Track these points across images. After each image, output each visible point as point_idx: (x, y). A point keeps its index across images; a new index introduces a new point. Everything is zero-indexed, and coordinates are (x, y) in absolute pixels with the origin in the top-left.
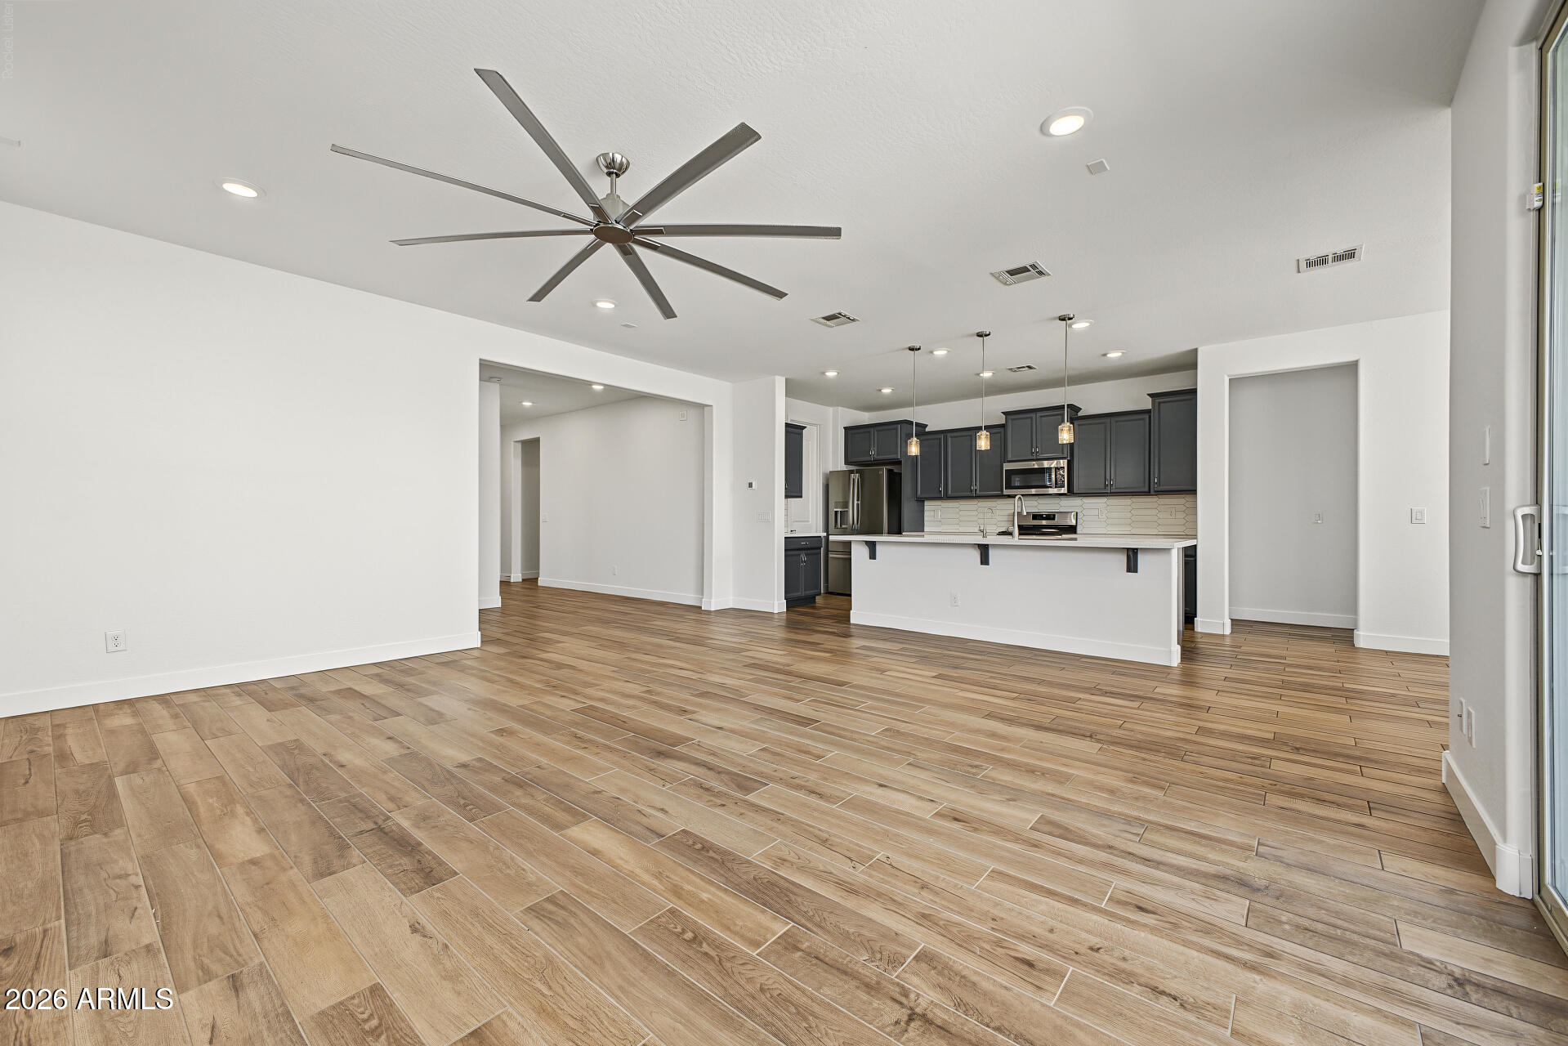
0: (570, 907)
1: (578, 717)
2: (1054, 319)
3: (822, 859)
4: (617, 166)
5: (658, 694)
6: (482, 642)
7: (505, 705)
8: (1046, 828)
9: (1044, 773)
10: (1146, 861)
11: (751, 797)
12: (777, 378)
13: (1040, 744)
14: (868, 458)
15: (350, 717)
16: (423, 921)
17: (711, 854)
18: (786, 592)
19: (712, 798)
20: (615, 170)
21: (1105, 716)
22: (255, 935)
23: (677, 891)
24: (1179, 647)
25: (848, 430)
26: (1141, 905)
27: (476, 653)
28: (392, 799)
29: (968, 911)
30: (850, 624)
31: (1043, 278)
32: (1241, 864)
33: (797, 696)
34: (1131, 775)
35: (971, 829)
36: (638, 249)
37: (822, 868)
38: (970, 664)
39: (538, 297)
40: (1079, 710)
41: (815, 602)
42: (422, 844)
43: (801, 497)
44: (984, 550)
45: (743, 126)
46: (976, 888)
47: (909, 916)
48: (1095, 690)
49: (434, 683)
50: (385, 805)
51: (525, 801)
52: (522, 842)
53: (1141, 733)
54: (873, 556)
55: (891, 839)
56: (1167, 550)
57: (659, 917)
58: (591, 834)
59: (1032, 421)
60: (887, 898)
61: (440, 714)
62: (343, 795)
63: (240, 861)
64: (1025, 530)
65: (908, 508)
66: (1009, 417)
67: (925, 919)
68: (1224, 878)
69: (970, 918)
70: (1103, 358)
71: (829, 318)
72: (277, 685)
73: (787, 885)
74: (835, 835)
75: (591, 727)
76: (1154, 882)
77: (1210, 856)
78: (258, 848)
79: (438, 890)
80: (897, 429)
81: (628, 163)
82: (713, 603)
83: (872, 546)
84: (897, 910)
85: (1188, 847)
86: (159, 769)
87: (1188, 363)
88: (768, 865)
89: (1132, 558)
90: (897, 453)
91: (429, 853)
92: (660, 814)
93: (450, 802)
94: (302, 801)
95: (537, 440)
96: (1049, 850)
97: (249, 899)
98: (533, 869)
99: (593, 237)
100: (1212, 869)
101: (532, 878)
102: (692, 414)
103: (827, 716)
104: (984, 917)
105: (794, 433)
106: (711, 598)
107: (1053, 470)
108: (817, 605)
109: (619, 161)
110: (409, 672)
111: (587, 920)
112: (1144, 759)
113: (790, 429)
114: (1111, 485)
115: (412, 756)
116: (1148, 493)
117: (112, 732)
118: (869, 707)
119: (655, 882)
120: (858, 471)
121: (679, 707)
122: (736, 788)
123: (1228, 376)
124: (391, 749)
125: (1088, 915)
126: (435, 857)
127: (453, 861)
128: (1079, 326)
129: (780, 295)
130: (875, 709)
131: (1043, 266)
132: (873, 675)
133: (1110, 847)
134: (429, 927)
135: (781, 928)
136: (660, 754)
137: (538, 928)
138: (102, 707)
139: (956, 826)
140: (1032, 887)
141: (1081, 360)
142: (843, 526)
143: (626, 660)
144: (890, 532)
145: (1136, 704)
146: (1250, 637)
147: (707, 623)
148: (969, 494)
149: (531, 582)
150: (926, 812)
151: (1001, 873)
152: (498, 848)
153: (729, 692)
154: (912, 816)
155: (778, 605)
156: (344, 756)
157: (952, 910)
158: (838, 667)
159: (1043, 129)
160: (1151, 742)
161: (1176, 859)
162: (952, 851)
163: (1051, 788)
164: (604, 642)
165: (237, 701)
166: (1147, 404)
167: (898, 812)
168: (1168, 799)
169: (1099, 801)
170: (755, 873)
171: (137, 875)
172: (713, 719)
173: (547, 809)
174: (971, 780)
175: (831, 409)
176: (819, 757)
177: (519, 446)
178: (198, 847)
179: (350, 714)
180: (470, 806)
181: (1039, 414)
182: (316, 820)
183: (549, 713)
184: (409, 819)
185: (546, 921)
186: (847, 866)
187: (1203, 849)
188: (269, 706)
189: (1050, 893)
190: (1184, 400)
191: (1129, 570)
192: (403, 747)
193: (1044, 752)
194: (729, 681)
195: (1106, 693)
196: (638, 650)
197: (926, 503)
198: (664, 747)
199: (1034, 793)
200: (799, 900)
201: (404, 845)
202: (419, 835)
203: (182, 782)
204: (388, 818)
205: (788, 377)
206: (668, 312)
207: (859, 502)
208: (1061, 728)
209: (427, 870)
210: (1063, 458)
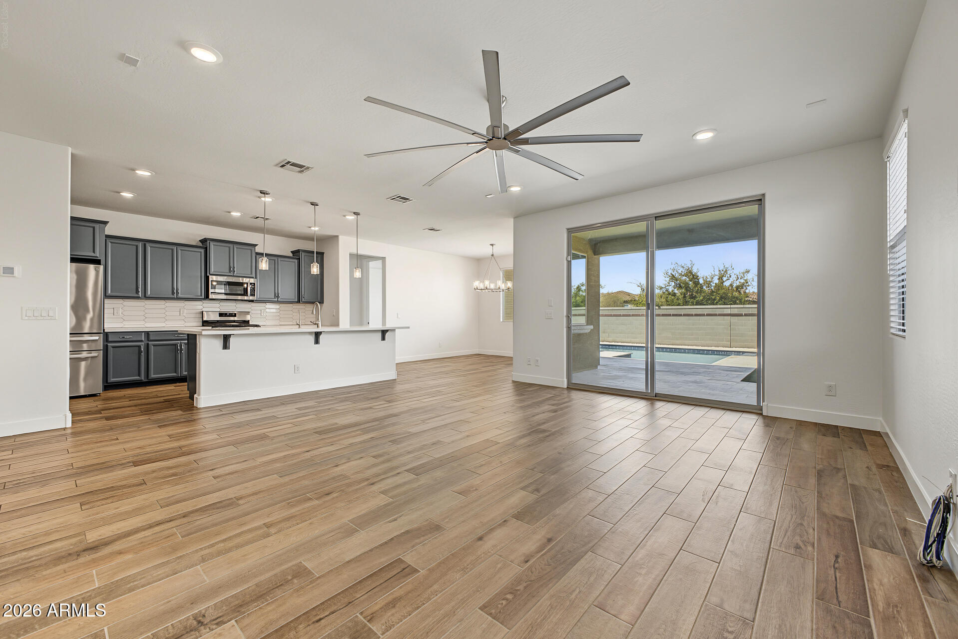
210: (252, 278)
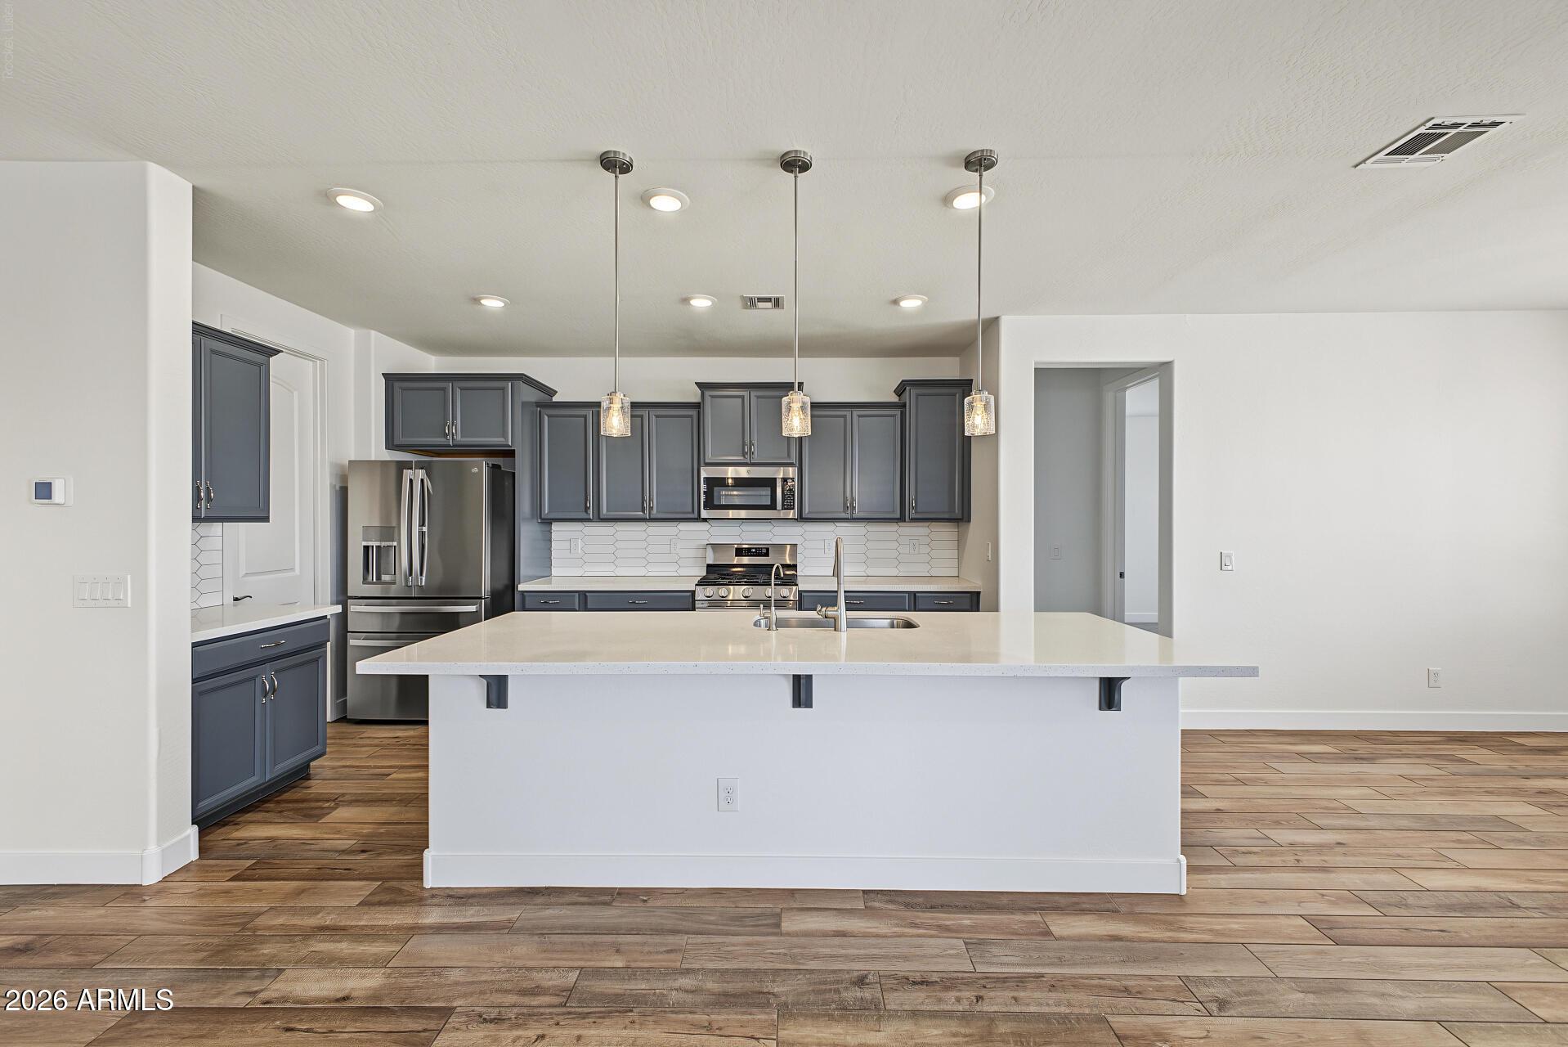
14: (440, 440)
25: (392, 380)
43: (266, 519)
59: (743, 399)
65: (525, 535)
66: (708, 393)
80: (504, 389)
90: (504, 435)
107: (779, 483)
114: (853, 508)
116: (901, 519)
120: (420, 465)
175: (351, 333)
181: (753, 393)
197: (556, 526)
207: (425, 529)
210: (791, 465)
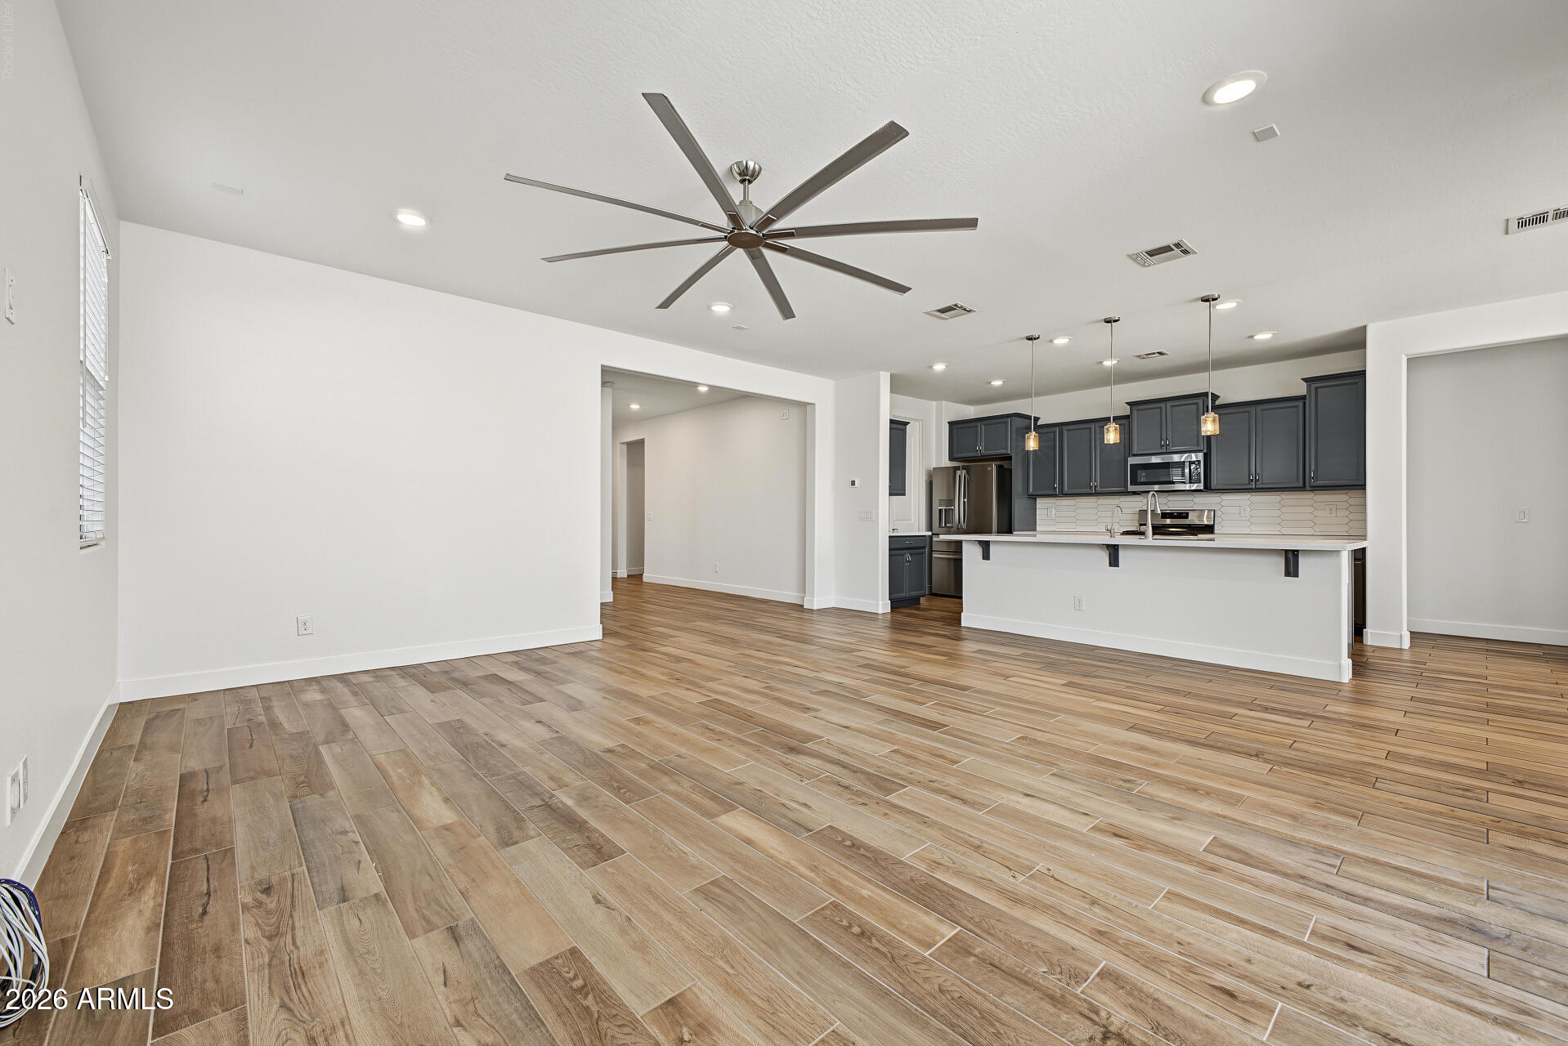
0: (736, 892)
1: (705, 710)
2: (1196, 300)
3: (979, 865)
4: (750, 172)
5: (778, 690)
6: (604, 634)
7: (637, 695)
8: (1221, 851)
9: (1208, 793)
10: (1349, 895)
11: (892, 798)
12: (882, 373)
13: (1198, 761)
14: (975, 454)
15: (500, 701)
16: (603, 893)
17: (862, 851)
18: (891, 593)
19: (853, 797)
20: (747, 176)
21: (1270, 734)
22: (462, 894)
23: (834, 885)
24: (1350, 661)
25: (952, 425)
26: (1352, 943)
27: (598, 645)
28: (552, 778)
29: (1150, 932)
30: (961, 627)
31: (1187, 258)
32: (1469, 908)
33: (920, 699)
34: (1314, 801)
35: (1135, 846)
36: (767, 253)
37: (979, 874)
38: (1101, 672)
39: (665, 304)
40: (1236, 726)
41: (919, 604)
42: (587, 822)
43: (904, 495)
44: (1113, 552)
45: (892, 125)
46: (1153, 908)
47: (1084, 932)
48: (1251, 705)
49: (569, 673)
50: (548, 785)
51: (673, 787)
52: (677, 826)
53: (1316, 754)
54: (986, 556)
55: (1048, 851)
56: (1338, 552)
57: (823, 909)
58: (738, 822)
59: (1161, 411)
60: (1055, 910)
61: (580, 702)
62: (509, 772)
63: (435, 826)
64: (1158, 530)
65: (1019, 505)
66: (1135, 408)
67: (1101, 935)
68: (1452, 922)
69: (1153, 939)
70: (1249, 340)
71: (943, 311)
72: (432, 668)
73: (945, 888)
74: (987, 843)
75: (720, 720)
76: (1363, 920)
77: (1429, 896)
78: (448, 816)
79: (610, 866)
80: (1006, 423)
81: (760, 169)
82: (816, 602)
83: (986, 546)
84: (1070, 925)
85: (1397, 883)
86: (352, 740)
87: (1356, 341)
88: (923, 867)
89: (1291, 562)
90: (1007, 449)
91: (596, 830)
92: (803, 809)
93: (604, 785)
94: (476, 775)
95: (642, 442)
96: (1231, 875)
97: (451, 861)
98: (694, 854)
99: (726, 243)
100: (1434, 911)
101: (694, 861)
102: (795, 413)
103: (953, 719)
104: (1167, 940)
105: (898, 429)
106: (813, 596)
107: (1187, 464)
108: (922, 607)
109: (751, 168)
110: (542, 661)
111: (754, 906)
112: (1327, 784)
113: (894, 426)
114: (1257, 481)
115: (562, 740)
116: (1303, 488)
117: (307, 705)
118: (997, 713)
119: (812, 875)
120: (964, 467)
121: (801, 704)
122: (874, 787)
123: (1406, 355)
124: (542, 732)
125: (1290, 948)
126: (602, 835)
127: (619, 840)
128: (1224, 306)
129: (903, 289)
130: (1004, 715)
131: (1188, 243)
132: (995, 680)
133: (1303, 877)
134: (611, 900)
135: (949, 932)
136: (792, 750)
137: (710, 910)
138: (295, 683)
139: (1117, 842)
140: (1217, 913)
141: (1226, 343)
142: (948, 525)
143: (740, 656)
144: (1000, 532)
145: (1306, 723)
146: (1435, 653)
147: (811, 621)
148: (1088, 491)
149: (636, 578)
150: (1082, 825)
151: (1178, 895)
152: (655, 831)
153: (849, 692)
154: (1067, 828)
155: (883, 606)
156: (503, 736)
157: (1130, 929)
158: (956, 671)
159: (1206, 99)
160: (1330, 766)
161: (1385, 896)
162: (1118, 868)
163: (1219, 809)
164: (715, 638)
165: (402, 683)
166: (1301, 389)
167: (1049, 823)
168: (1365, 830)
169: (1283, 827)
170: (912, 874)
171: (354, 832)
172: (836, 718)
173: (694, 796)
174: (1124, 793)
175: (934, 403)
176: (955, 762)
177: (625, 447)
178: (398, 811)
179: (501, 698)
180: (623, 788)
181: (1169, 404)
182: (492, 793)
183: (678, 704)
184: (572, 798)
185: (716, 903)
186: (1006, 875)
187: (1418, 888)
188: (432, 688)
189: (1241, 922)
190: (1348, 384)
191: (1288, 574)
192: (553, 731)
193: (1205, 769)
194: (846, 681)
195: (1266, 709)
196: (749, 646)
197: (1039, 501)
198: (794, 743)
199: (1201, 813)
200: (962, 905)
201: (571, 822)
202: (583, 813)
203: (374, 752)
204: (553, 796)
205: (894, 372)
206: (787, 311)
207: (966, 500)
208: (1219, 745)
209: (598, 847)
